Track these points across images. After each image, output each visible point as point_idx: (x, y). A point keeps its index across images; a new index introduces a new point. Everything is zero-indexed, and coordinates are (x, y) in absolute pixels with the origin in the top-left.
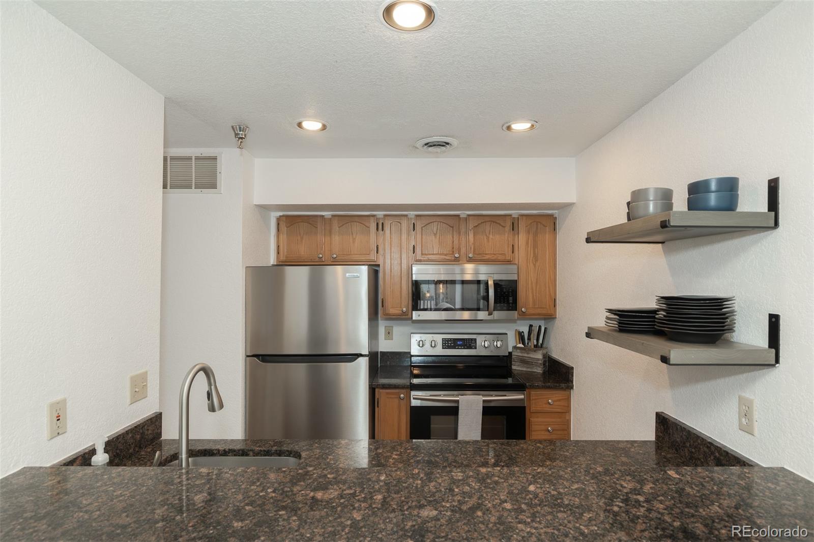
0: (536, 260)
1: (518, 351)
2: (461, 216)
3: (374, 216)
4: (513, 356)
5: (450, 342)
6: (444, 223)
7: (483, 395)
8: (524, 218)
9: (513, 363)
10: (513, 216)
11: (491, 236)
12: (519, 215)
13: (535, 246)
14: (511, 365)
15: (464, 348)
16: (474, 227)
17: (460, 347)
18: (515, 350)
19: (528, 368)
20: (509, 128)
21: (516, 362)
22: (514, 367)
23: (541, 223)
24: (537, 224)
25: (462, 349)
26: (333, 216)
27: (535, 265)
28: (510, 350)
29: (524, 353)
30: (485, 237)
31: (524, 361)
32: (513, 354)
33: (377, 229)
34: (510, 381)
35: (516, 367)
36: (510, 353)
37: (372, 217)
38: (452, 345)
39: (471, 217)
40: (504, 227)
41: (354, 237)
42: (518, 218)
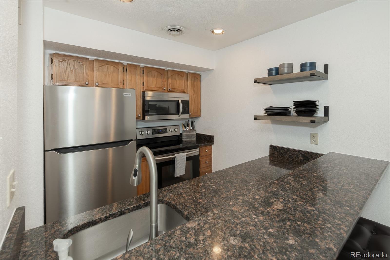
0: (194, 93)
1: (185, 132)
2: (165, 70)
3: (122, 63)
4: (183, 135)
5: (156, 131)
6: (158, 72)
7: (186, 152)
8: (190, 74)
9: (183, 137)
10: (186, 73)
11: (178, 81)
12: (188, 73)
13: (194, 87)
14: (182, 138)
15: (162, 133)
16: (171, 75)
17: (160, 133)
18: (184, 132)
19: (190, 139)
20: (213, 32)
21: (184, 137)
22: (183, 140)
23: (196, 77)
24: (194, 78)
25: (161, 134)
26: (95, 59)
27: (194, 95)
28: (181, 132)
29: (188, 133)
30: (175, 81)
31: (188, 136)
32: (183, 134)
33: (123, 71)
34: (181, 146)
35: (184, 139)
36: (181, 134)
37: (121, 64)
38: (157, 132)
39: (170, 71)
40: (183, 77)
41: (109, 74)
42: (188, 74)
